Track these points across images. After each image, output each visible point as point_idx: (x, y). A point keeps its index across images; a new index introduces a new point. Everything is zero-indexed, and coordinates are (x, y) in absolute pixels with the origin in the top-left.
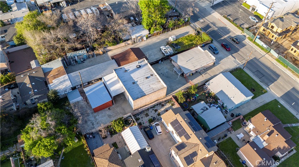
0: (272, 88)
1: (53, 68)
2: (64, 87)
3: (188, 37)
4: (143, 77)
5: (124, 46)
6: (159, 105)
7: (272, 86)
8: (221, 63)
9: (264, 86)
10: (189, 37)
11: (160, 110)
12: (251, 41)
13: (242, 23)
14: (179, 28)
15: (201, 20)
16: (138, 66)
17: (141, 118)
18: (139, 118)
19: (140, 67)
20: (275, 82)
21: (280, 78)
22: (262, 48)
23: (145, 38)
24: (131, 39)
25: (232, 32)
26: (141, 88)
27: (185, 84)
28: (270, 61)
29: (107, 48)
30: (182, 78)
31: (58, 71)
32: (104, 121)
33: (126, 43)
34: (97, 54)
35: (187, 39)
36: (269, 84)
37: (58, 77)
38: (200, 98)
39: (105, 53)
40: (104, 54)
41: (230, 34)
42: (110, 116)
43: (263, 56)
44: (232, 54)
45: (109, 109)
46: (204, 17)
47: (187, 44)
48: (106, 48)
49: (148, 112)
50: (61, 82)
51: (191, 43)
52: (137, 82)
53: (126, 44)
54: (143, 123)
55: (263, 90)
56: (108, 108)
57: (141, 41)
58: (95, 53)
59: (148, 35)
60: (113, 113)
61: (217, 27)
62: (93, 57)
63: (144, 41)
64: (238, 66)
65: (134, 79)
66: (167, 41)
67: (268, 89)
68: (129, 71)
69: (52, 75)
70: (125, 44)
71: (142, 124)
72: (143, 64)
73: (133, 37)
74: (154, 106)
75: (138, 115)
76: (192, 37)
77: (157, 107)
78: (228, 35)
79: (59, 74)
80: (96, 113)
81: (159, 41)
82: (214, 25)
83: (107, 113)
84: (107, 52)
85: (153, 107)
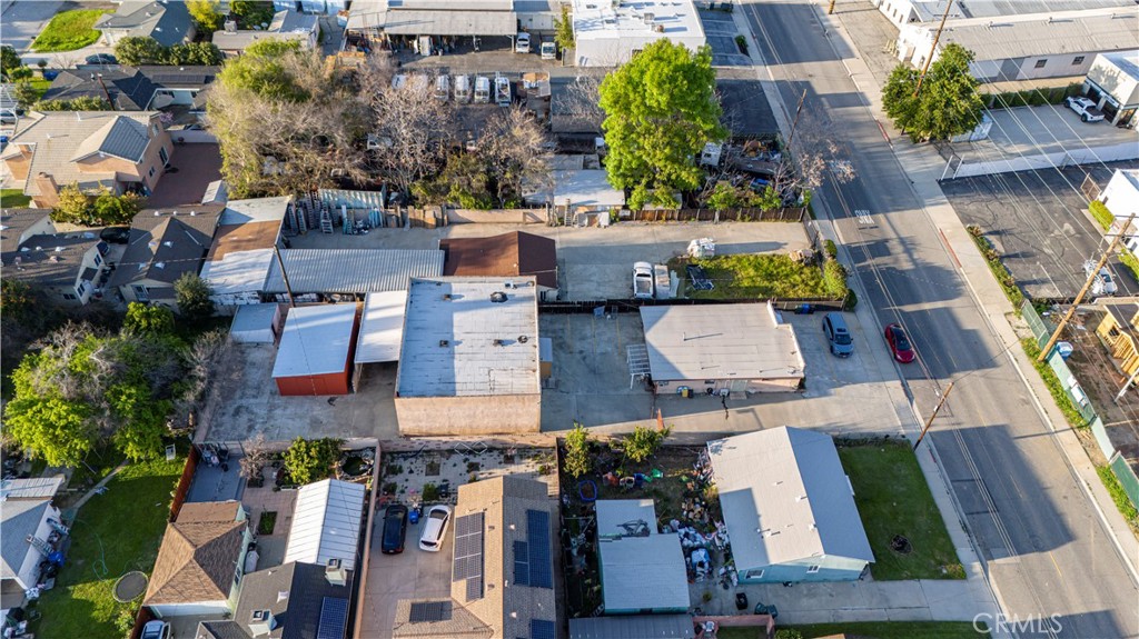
0: (999, 574)
1: (251, 219)
2: (241, 281)
3: (766, 263)
4: (489, 336)
5: (518, 223)
6: (496, 453)
7: (1006, 563)
8: (835, 394)
9: (965, 552)
10: (771, 261)
11: (489, 469)
12: (1031, 356)
13: (1035, 277)
14: (754, 219)
15: (866, 219)
16: (498, 296)
17: (406, 471)
18: (401, 467)
19: (504, 298)
20: (1033, 557)
21: (1069, 546)
22: (1063, 401)
23: (604, 218)
24: (550, 207)
25: (970, 297)
26: (456, 370)
27: (639, 419)
28: (1069, 466)
29: (457, 211)
30: (643, 392)
31: (258, 232)
32: (287, 431)
33: (528, 214)
34: (415, 220)
35: (757, 267)
36: (993, 551)
37: (245, 249)
38: (661, 487)
39: (443, 225)
40: (439, 230)
41: (956, 304)
42: (316, 424)
43: (1049, 433)
44: (910, 379)
45: (330, 401)
46: (885, 211)
47: (746, 283)
48: (450, 211)
49: (444, 460)
50: (243, 267)
51: (766, 283)
52: (458, 343)
53: (529, 219)
54: (403, 492)
55: (946, 564)
56: (328, 397)
57: (586, 222)
58: (410, 216)
59: (618, 211)
60: (335, 418)
61: (913, 261)
62: (398, 226)
63: (599, 226)
64: (903, 432)
65: (455, 330)
66: (679, 249)
67: (977, 567)
68: (458, 300)
69: (235, 238)
70: (524, 218)
71: (398, 490)
72: (520, 292)
73: (560, 201)
74: (474, 450)
75: (405, 458)
76: (783, 268)
77: (485, 456)
78: (940, 304)
79: (255, 240)
80: (285, 398)
81: (650, 241)
82: (908, 251)
83: (315, 413)
84: (451, 223)
85: (470, 452)
